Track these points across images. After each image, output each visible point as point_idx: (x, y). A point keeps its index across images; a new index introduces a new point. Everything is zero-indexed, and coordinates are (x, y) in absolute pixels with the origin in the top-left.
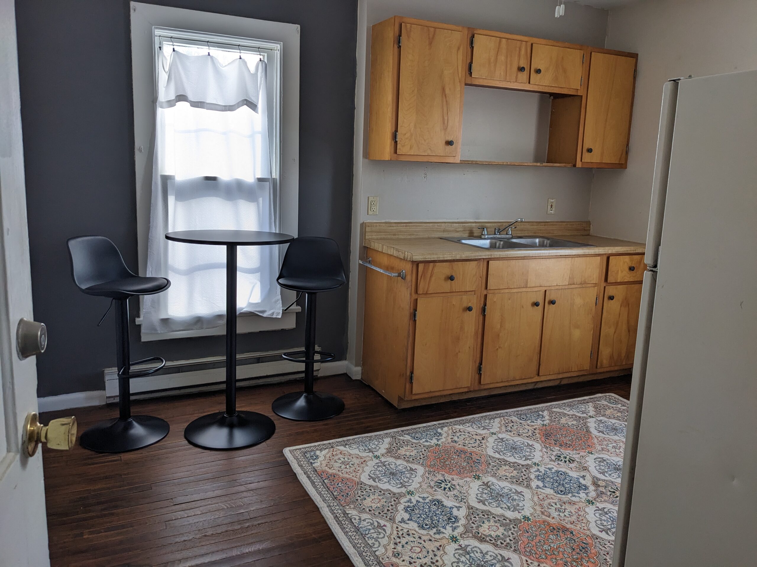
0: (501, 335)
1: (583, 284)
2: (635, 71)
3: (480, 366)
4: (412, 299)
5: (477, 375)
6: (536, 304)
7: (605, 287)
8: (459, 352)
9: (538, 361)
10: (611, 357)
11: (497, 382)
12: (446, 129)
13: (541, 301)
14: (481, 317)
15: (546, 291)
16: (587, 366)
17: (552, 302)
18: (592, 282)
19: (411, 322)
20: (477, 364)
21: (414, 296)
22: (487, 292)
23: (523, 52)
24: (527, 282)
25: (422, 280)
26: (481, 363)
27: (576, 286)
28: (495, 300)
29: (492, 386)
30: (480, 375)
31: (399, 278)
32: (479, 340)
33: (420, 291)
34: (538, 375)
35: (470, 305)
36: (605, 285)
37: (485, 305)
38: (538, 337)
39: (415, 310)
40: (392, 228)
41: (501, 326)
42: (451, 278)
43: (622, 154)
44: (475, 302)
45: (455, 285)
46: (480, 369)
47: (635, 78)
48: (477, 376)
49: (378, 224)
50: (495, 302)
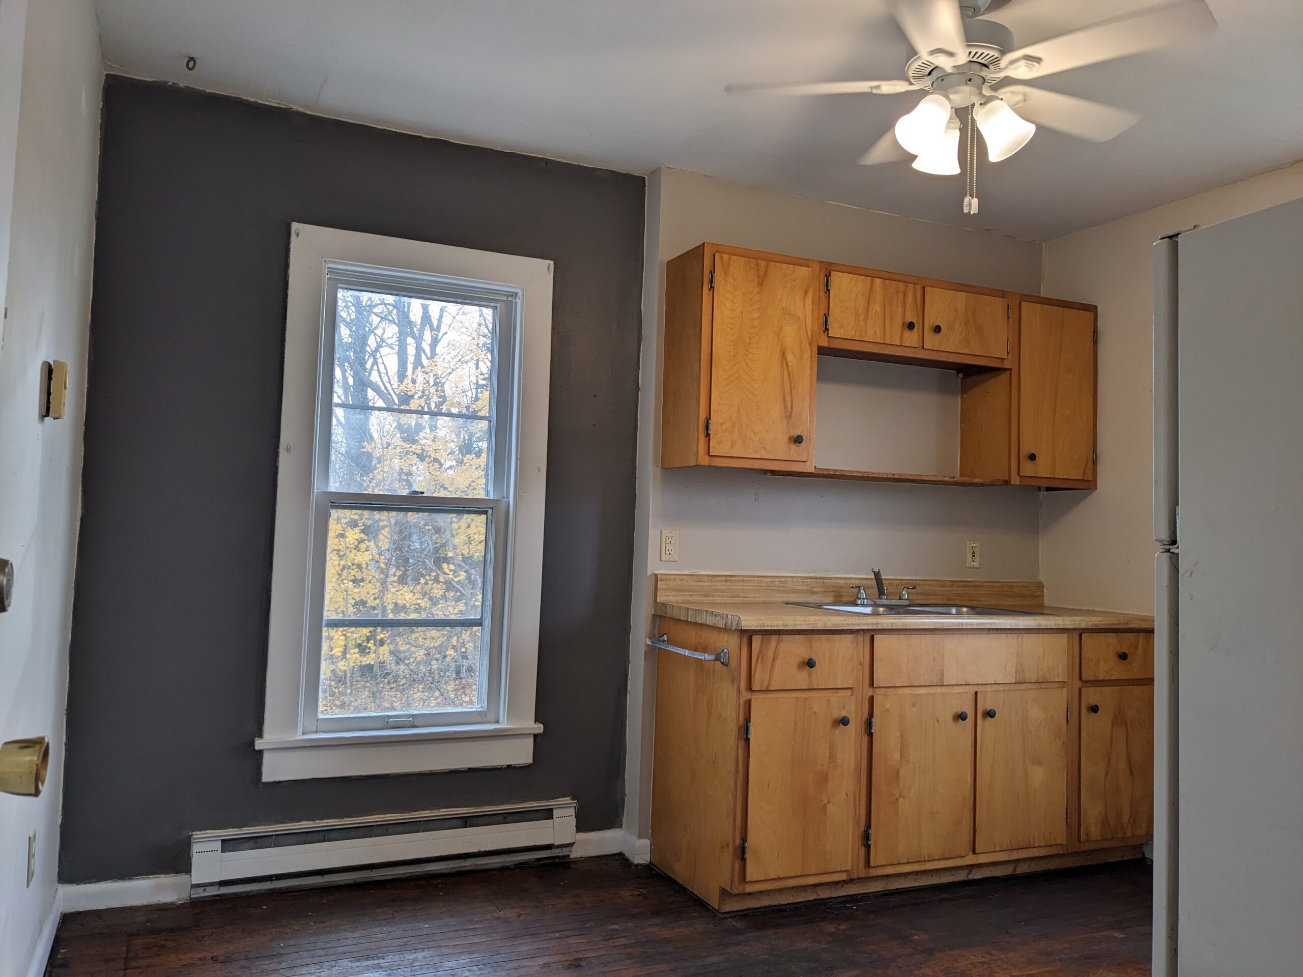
0: (902, 772)
1: (1042, 683)
2: (1095, 332)
3: (867, 830)
4: (742, 700)
5: (863, 848)
6: (962, 717)
7: (1080, 689)
8: (829, 802)
9: (972, 825)
10: (1105, 822)
11: (899, 864)
12: (790, 416)
13: (969, 710)
14: (865, 738)
15: (976, 693)
16: (1061, 838)
17: (990, 714)
18: (1056, 680)
19: (742, 743)
20: (862, 828)
21: (745, 695)
22: (873, 692)
23: (910, 299)
24: (942, 674)
25: (759, 665)
26: (868, 826)
27: (1030, 686)
28: (888, 707)
29: (890, 870)
30: (868, 847)
31: (716, 662)
32: (864, 780)
33: (756, 687)
34: (974, 852)
35: (844, 713)
36: (1080, 686)
37: (871, 714)
38: (969, 778)
39: (748, 720)
40: (703, 584)
41: (901, 755)
42: (810, 664)
43: (1086, 465)
44: (854, 711)
45: (818, 677)
46: (866, 837)
47: (1095, 342)
48: (862, 850)
49: (678, 577)
50: (888, 710)
